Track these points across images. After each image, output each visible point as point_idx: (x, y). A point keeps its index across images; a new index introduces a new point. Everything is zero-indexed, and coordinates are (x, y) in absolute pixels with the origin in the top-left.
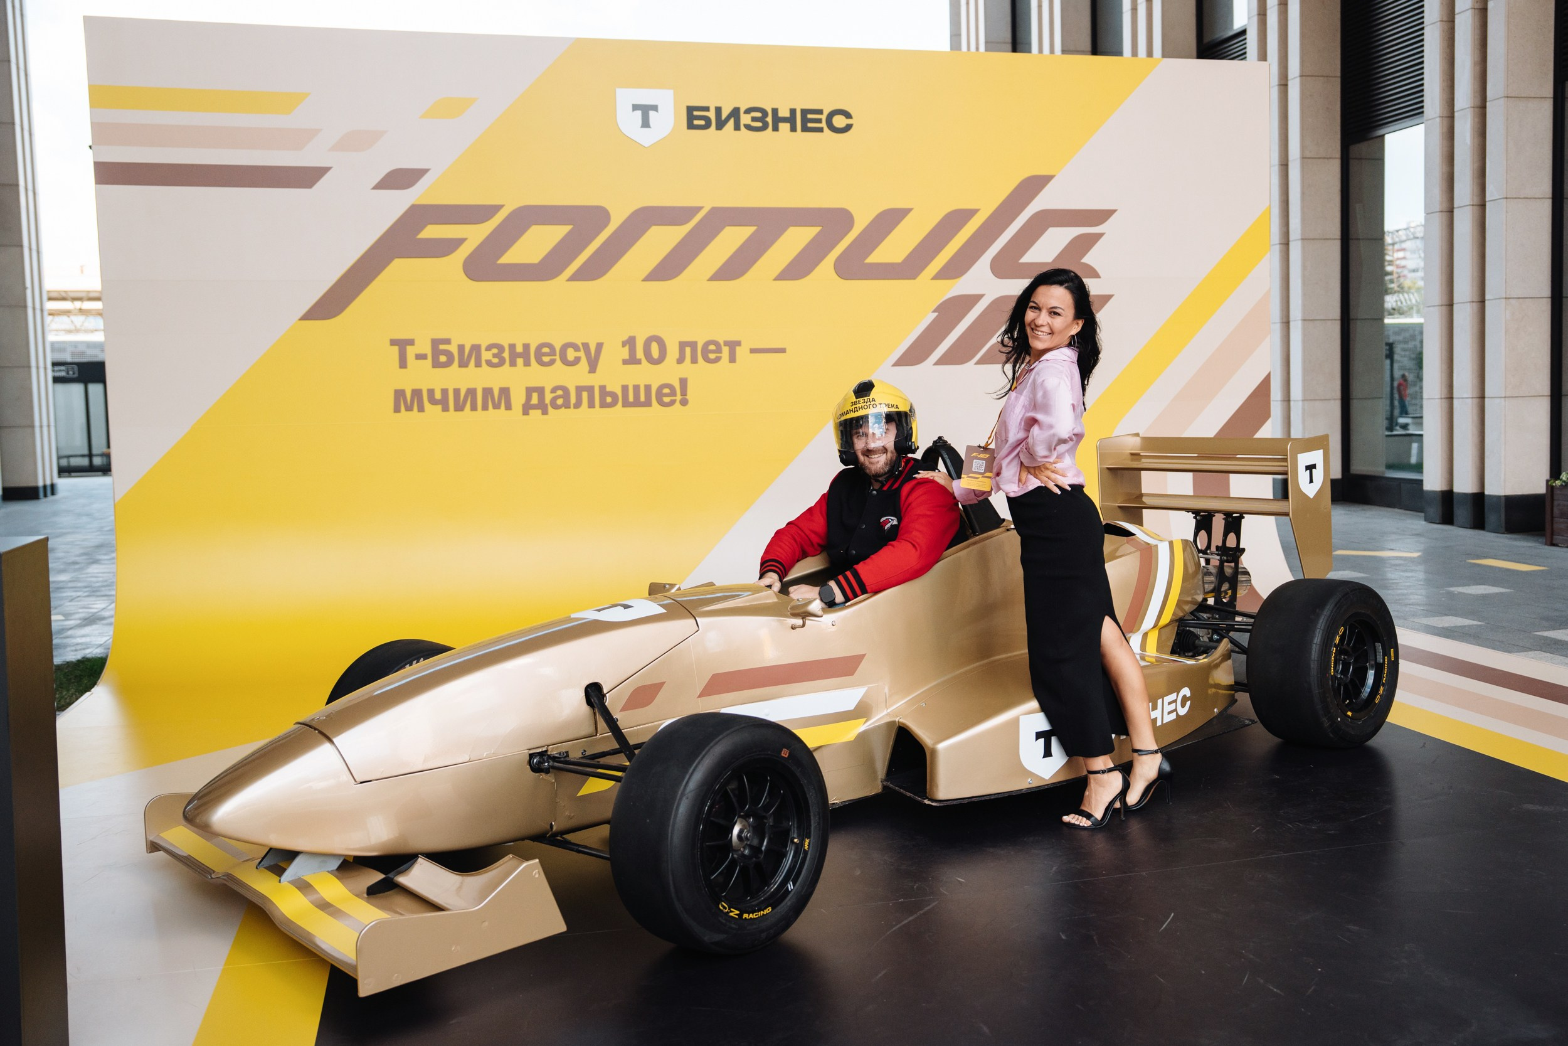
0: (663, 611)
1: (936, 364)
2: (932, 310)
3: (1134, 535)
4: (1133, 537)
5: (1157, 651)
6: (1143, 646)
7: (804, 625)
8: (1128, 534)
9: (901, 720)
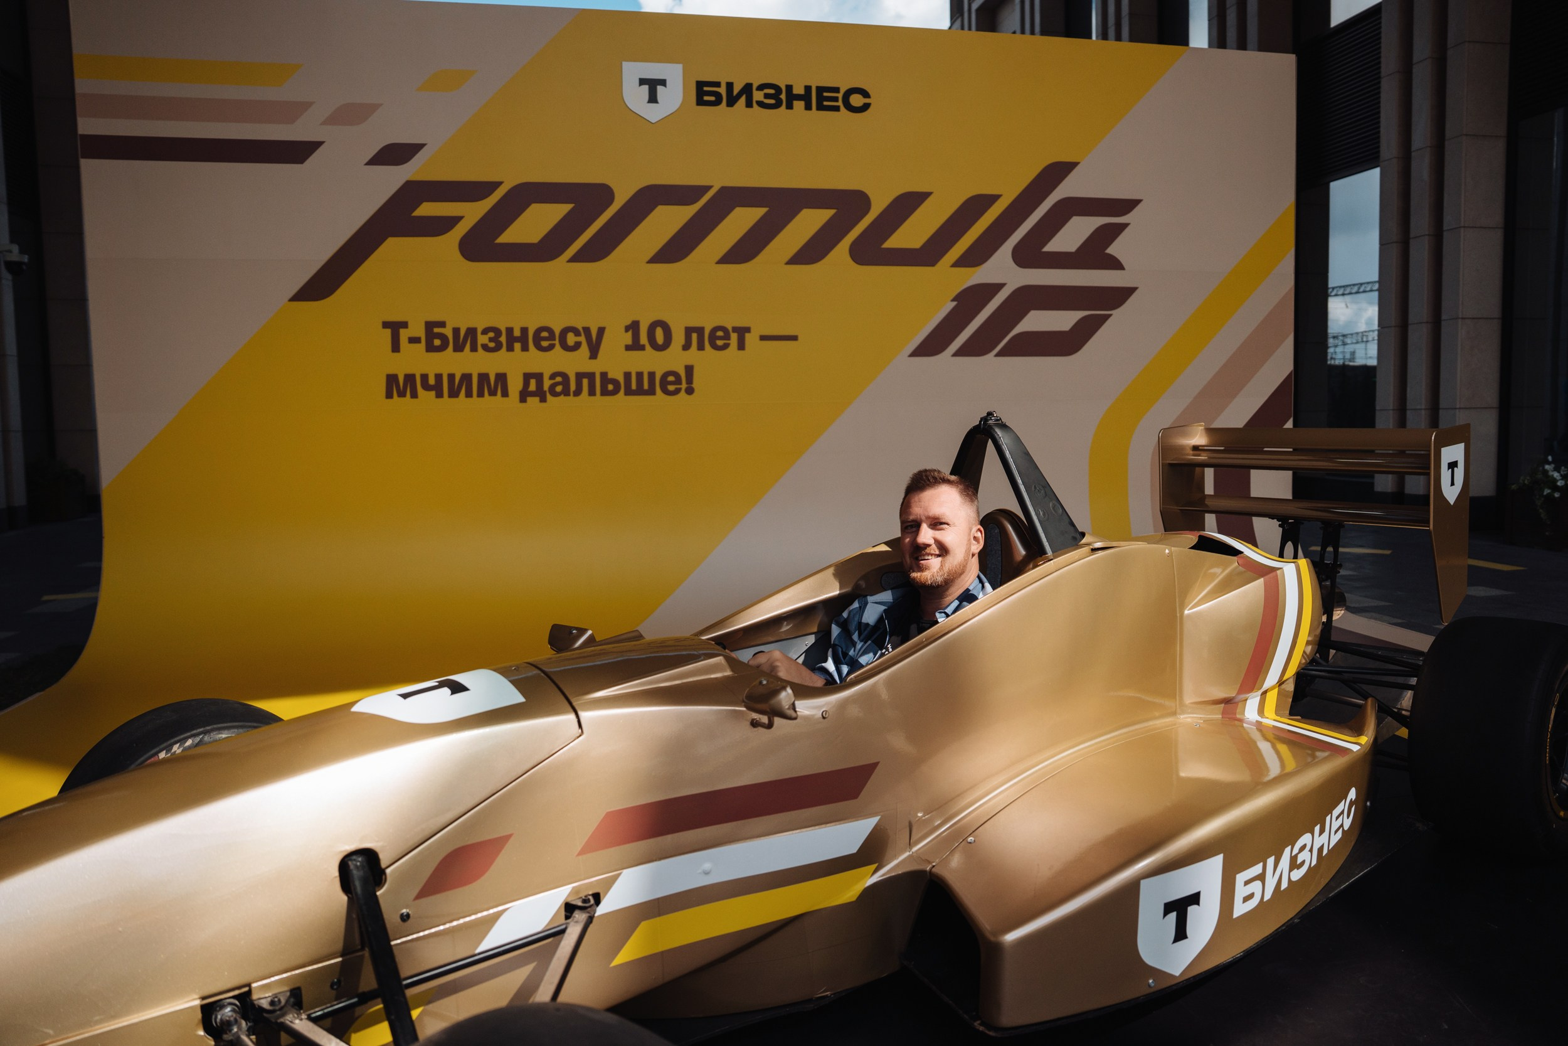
0: (521, 699)
1: (956, 354)
2: (951, 298)
3: (1242, 553)
4: (1242, 555)
5: (1277, 713)
6: (1261, 711)
7: (770, 726)
8: (1235, 552)
9: (934, 870)
